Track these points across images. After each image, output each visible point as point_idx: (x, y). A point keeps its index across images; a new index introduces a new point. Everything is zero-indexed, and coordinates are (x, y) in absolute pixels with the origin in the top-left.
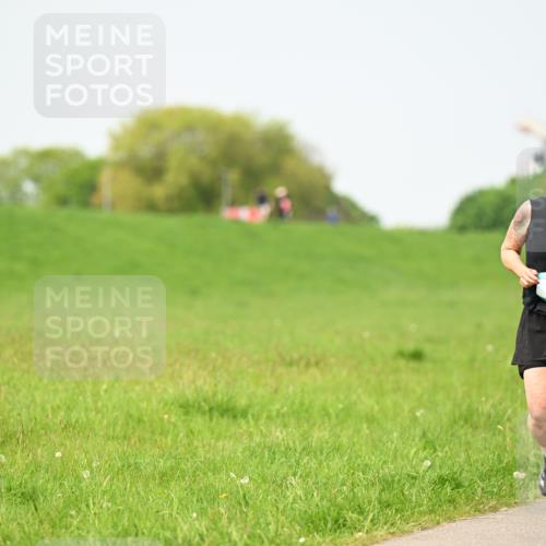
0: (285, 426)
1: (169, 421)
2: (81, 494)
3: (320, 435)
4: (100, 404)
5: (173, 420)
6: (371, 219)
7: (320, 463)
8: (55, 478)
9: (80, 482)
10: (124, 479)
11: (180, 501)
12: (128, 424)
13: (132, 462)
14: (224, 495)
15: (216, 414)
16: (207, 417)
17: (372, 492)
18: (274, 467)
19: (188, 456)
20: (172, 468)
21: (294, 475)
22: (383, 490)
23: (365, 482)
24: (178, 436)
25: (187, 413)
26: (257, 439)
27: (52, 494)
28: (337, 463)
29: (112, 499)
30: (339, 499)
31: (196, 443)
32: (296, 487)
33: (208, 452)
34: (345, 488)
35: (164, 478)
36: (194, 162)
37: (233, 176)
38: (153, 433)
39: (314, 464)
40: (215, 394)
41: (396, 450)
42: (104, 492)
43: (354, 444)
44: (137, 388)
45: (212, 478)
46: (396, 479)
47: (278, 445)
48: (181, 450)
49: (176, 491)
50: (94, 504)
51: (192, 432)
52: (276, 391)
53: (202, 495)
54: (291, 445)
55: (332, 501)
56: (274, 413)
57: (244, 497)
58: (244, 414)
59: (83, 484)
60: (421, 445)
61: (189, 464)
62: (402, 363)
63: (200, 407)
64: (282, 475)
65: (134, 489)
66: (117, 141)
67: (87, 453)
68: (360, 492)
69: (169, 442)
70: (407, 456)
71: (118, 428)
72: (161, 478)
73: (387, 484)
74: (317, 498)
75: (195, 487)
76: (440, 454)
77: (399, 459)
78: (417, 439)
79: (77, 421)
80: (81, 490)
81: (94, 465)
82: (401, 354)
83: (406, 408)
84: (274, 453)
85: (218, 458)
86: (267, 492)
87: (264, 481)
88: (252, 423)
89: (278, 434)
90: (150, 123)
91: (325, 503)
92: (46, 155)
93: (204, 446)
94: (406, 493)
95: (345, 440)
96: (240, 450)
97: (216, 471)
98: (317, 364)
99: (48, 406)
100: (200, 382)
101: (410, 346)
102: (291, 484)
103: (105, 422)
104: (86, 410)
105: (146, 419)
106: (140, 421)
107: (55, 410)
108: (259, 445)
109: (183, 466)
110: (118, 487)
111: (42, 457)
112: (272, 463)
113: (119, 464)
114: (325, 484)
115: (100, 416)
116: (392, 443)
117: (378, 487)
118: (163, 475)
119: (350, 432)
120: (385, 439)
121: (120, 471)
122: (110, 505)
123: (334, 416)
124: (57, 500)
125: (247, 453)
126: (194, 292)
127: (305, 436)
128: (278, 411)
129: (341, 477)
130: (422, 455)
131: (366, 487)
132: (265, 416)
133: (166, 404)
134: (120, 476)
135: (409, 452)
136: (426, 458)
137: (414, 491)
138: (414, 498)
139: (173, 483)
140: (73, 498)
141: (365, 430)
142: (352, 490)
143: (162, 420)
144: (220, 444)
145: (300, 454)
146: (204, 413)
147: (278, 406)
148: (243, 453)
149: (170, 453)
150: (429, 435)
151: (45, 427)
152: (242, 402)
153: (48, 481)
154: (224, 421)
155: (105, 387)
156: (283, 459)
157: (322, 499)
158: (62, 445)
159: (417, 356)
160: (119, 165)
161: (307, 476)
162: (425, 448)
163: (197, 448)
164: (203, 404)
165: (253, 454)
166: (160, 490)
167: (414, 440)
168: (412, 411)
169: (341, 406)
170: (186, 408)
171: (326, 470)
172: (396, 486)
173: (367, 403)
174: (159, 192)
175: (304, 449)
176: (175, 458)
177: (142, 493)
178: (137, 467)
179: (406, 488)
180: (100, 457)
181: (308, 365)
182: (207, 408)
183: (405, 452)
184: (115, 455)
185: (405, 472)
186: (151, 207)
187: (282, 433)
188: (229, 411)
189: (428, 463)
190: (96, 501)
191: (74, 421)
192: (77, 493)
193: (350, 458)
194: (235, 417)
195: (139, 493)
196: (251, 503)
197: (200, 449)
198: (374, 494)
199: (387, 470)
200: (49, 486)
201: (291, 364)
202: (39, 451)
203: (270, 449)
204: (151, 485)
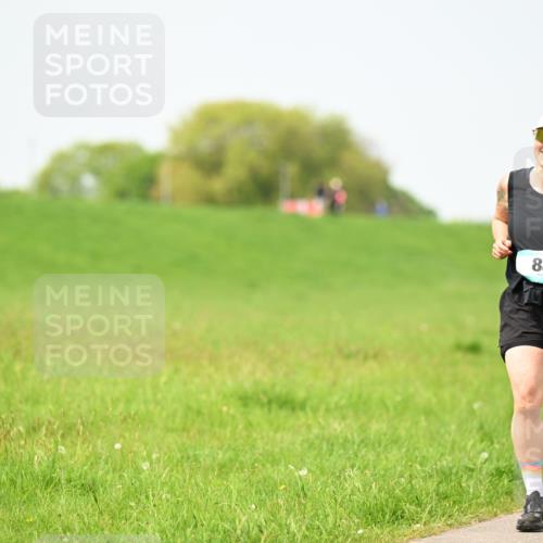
0: (344, 418)
1: (228, 413)
2: (141, 485)
3: (377, 427)
4: (159, 396)
5: (232, 411)
6: (429, 213)
7: (378, 455)
8: (114, 470)
9: (140, 473)
10: (184, 471)
11: (239, 492)
12: (187, 416)
13: (191, 453)
14: (283, 487)
15: (274, 406)
16: (266, 409)
17: (430, 484)
18: (333, 459)
19: (247, 448)
20: (231, 460)
21: (352, 467)
22: (440, 482)
23: (423, 475)
24: (237, 427)
25: (245, 405)
26: (316, 431)
27: (111, 486)
28: (394, 454)
29: (172, 491)
30: (397, 491)
31: (255, 435)
32: (354, 479)
33: (267, 444)
34: (403, 480)
35: (223, 470)
36: (252, 156)
37: (291, 170)
38: (212, 425)
39: (371, 456)
40: (273, 386)
41: (454, 442)
42: (164, 484)
43: (412, 436)
44: (197, 380)
45: (270, 471)
46: (454, 471)
47: (337, 437)
48: (241, 441)
49: (235, 482)
50: (153, 496)
51: (250, 424)
52: (334, 383)
53: (260, 486)
54: (349, 436)
55: (390, 493)
56: (333, 405)
57: (303, 488)
58: (303, 406)
59: (142, 476)
60: (477, 437)
61: (248, 456)
62: (459, 356)
63: (259, 399)
64: (340, 468)
65: (193, 481)
66: (176, 135)
67: (146, 445)
68: (418, 483)
69: (228, 434)
70: (465, 448)
71: (178, 420)
72: (220, 470)
73: (445, 475)
74: (375, 490)
75: (254, 479)
76: (497, 446)
77: (457, 452)
78: (475, 431)
79: (136, 414)
80: (140, 481)
81: (154, 456)
82: (458, 347)
83: (464, 400)
84: (332, 445)
85: (277, 450)
86: (325, 484)
87: (322, 473)
88: (310, 414)
89: (337, 426)
90: (209, 117)
91: (383, 494)
92: (106, 149)
93: (262, 438)
94: (464, 485)
95: (403, 433)
96: (299, 442)
97: (275, 462)
98: (375, 356)
99: (108, 399)
100: (258, 375)
101: (468, 339)
102: (350, 476)
103: (164, 414)
104: (145, 402)
105: (205, 411)
106: (199, 413)
107: (115, 402)
108: (317, 437)
109: (241, 458)
110: (176, 478)
111: (102, 448)
112: (330, 455)
113: (179, 456)
114: (384, 476)
115: (159, 408)
116: (450, 434)
117: (436, 479)
118: (222, 466)
119: (408, 424)
120: (442, 431)
121: (180, 462)
122: (169, 496)
123: (391, 409)
124: (117, 491)
125: (306, 445)
126: (252, 285)
127: (363, 428)
128: (336, 404)
129: (399, 469)
130: (480, 446)
131: (424, 479)
132: (323, 407)
133: (225, 396)
134: (179, 468)
135: (466, 445)
136: (483, 450)
137: (472, 483)
138: (471, 490)
139: (232, 475)
140: (132, 490)
141: (423, 423)
142: (410, 482)
143: (221, 412)
144: (279, 436)
145: (359, 446)
146: (262, 405)
147: (335, 398)
148: (301, 445)
149: (229, 446)
150: (486, 427)
151: (106, 420)
152: (301, 394)
153: (107, 473)
154: (283, 413)
155: (163, 379)
156: (341, 451)
157: (380, 491)
158: (122, 436)
159: (474, 349)
160: (179, 159)
161: (365, 468)
162: (482, 441)
163: (255, 440)
164: (261, 396)
165: (311, 446)
166: (219, 482)
167: (471, 432)
168: (470, 404)
169: (398, 398)
170: (245, 400)
171: (384, 462)
172: (453, 477)
173: (425, 395)
174: (218, 185)
175: (362, 441)
176: (234, 450)
177: (201, 484)
178: (196, 458)
179: (464, 479)
180: (160, 449)
181: (366, 358)
182: (265, 400)
183: (463, 443)
184: (174, 446)
185: (462, 464)
186: (210, 200)
187: (340, 424)
188: (287, 403)
189: (485, 455)
190: (156, 492)
191: (132, 413)
192: (137, 484)
193: (408, 451)
194: (293, 409)
195: (197, 485)
196: (309, 494)
197: (259, 441)
198: (431, 485)
199: (445, 463)
200: (109, 477)
201: (348, 357)
202: (99, 442)
203: (328, 442)
204: (210, 477)
